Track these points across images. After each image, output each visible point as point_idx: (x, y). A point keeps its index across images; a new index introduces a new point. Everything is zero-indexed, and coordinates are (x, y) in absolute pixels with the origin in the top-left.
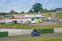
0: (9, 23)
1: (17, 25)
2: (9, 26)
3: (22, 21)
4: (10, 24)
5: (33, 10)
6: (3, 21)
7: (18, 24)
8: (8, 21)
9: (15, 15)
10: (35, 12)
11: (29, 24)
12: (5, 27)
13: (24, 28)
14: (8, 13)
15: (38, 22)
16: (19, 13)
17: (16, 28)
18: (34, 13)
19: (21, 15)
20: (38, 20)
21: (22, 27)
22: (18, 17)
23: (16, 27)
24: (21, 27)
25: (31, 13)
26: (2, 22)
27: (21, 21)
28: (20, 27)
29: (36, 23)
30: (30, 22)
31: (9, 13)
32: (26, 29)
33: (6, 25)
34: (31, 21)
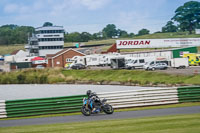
0: (101, 65)
1: (125, 74)
2: (101, 77)
3: (142, 61)
4: (102, 71)
5: (176, 24)
6: (79, 60)
7: (130, 68)
8: (95, 59)
9: (118, 42)
10: (183, 29)
11: (165, 68)
12: (87, 79)
13: (147, 83)
14: (95, 35)
15: (192, 63)
16: (132, 34)
17: (123, 84)
18: (179, 35)
19: (140, 41)
20: (193, 56)
21: (143, 80)
22: (127, 46)
23: (121, 78)
24: (138, 79)
25: (171, 34)
26: (79, 62)
27: (138, 59)
28: (134, 80)
29: (187, 65)
30: (167, 62)
31: (99, 34)
32: (156, 84)
33: (89, 73)
34: (172, 61)
